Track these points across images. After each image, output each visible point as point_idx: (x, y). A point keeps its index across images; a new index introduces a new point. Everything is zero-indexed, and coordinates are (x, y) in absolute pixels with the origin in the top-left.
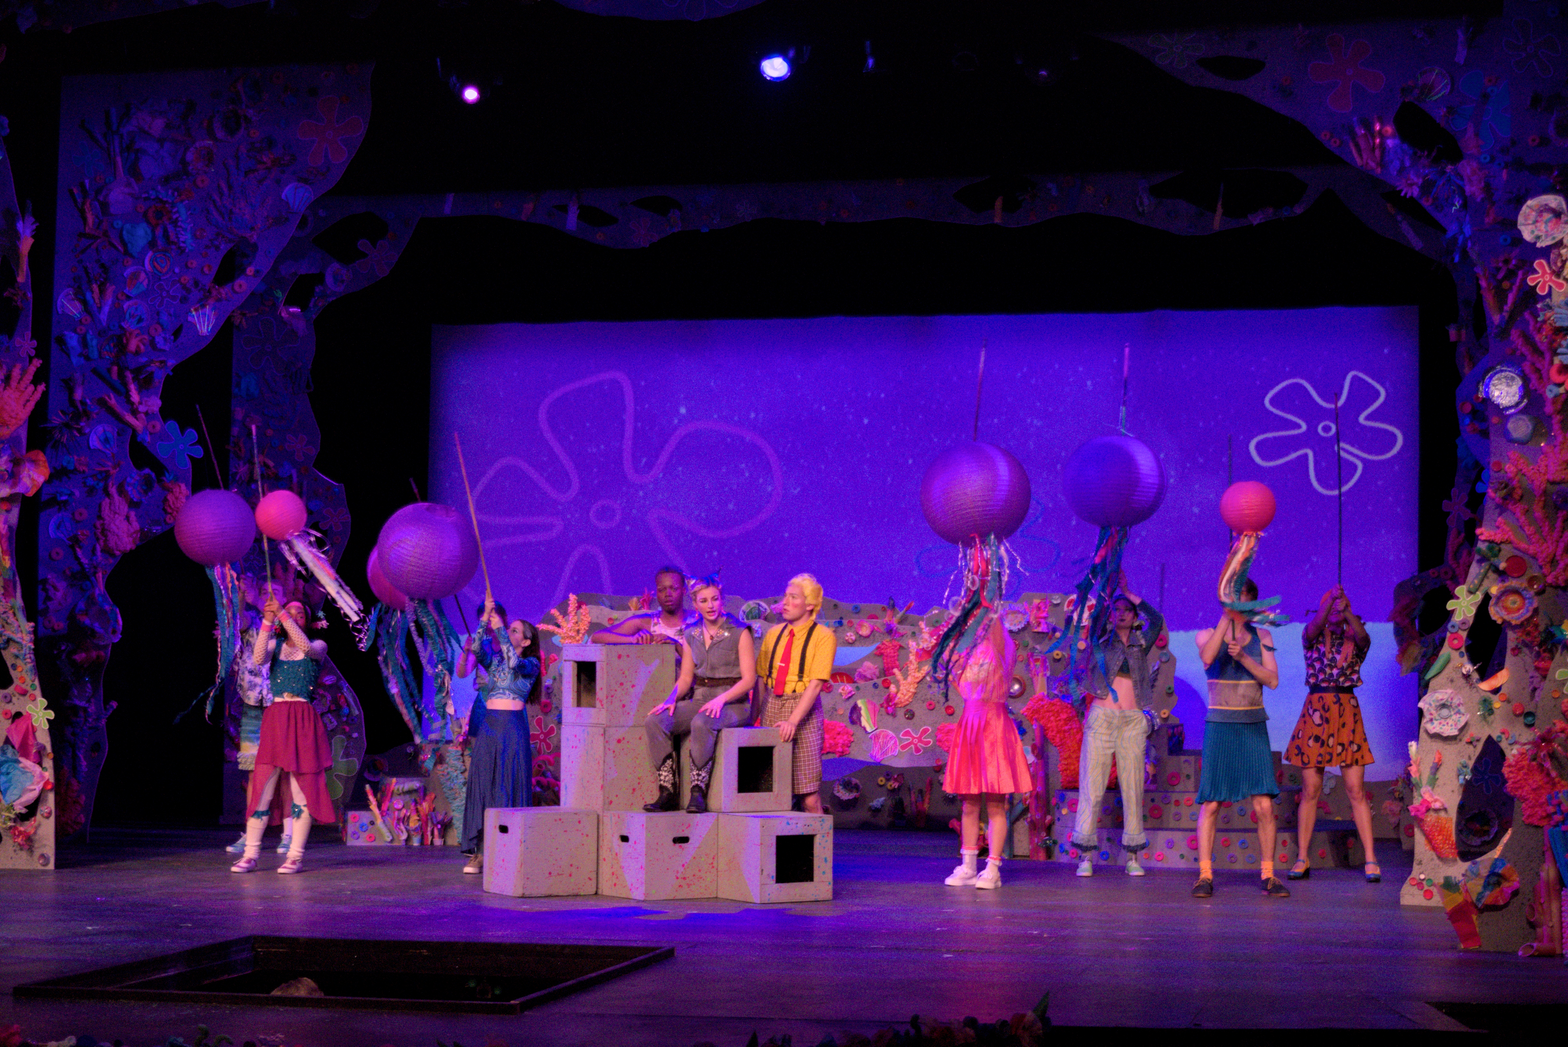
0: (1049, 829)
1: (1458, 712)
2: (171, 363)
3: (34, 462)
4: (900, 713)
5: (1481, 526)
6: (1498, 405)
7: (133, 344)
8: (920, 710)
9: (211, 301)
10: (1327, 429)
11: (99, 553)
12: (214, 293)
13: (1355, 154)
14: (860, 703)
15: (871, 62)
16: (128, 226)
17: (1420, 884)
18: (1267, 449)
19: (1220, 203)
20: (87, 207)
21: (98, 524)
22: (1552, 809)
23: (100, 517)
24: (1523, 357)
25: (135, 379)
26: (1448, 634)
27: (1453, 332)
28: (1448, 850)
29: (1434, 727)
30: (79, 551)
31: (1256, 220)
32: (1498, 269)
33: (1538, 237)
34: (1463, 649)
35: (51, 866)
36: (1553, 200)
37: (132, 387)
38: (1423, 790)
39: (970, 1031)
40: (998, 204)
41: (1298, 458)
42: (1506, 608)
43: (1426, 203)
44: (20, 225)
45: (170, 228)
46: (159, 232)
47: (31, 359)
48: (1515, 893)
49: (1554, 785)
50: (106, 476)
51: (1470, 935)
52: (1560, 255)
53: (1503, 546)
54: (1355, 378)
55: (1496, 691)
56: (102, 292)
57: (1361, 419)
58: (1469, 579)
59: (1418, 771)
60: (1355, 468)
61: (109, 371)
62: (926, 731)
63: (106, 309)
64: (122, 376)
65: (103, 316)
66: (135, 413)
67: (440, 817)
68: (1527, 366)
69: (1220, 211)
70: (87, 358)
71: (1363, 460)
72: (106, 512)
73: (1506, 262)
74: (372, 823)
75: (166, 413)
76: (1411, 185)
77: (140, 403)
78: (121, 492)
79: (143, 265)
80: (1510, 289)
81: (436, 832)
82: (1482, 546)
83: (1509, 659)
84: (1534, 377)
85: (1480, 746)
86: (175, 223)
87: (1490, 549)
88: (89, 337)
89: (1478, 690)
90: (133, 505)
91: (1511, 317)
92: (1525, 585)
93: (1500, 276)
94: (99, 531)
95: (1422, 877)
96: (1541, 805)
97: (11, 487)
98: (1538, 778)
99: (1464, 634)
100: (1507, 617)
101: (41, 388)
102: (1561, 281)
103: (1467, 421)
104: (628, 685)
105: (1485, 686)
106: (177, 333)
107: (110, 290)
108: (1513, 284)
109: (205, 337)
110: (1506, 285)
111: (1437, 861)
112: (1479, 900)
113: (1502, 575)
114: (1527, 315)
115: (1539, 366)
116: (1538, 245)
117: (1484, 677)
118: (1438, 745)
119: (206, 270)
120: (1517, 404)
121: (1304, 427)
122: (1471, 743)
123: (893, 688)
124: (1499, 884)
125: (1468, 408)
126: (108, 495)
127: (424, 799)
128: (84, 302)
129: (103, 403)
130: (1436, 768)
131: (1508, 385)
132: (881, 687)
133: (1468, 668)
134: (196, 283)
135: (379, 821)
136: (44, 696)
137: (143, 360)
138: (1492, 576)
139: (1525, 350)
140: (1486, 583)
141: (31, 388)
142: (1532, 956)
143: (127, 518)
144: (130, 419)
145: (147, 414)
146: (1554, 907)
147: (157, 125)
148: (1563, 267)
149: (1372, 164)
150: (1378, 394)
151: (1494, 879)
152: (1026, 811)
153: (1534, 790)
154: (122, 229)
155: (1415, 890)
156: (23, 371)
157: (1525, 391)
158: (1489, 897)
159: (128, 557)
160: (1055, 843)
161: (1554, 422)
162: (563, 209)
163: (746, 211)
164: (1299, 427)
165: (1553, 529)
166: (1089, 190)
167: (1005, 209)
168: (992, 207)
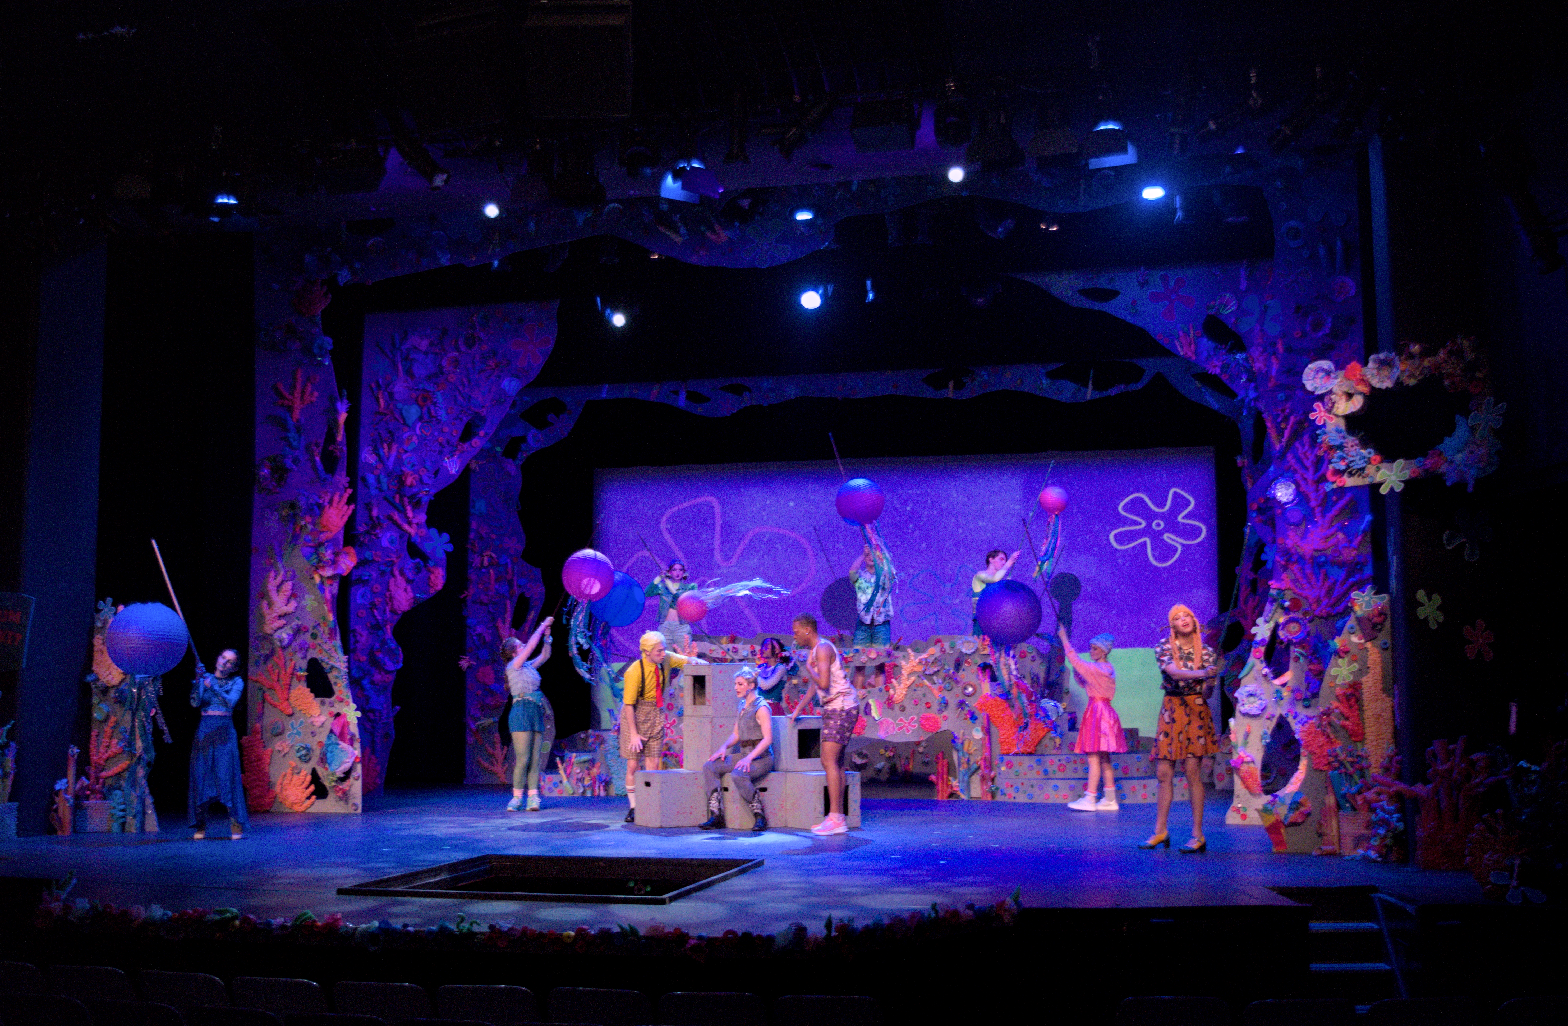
0: (993, 780)
1: (1260, 699)
2: (433, 492)
3: (347, 554)
4: (897, 707)
5: (1271, 579)
6: (1280, 502)
7: (409, 480)
8: (909, 704)
9: (458, 453)
10: (1158, 525)
11: (388, 613)
12: (460, 447)
13: (1179, 348)
14: (871, 702)
15: (871, 296)
16: (406, 407)
17: (1238, 810)
18: (1120, 538)
19: (1091, 382)
20: (380, 396)
21: (387, 594)
22: (1331, 759)
23: (389, 590)
24: (1295, 472)
25: (410, 503)
26: (1253, 649)
27: (1239, 460)
28: (1256, 787)
29: (1246, 708)
30: (375, 611)
31: (1114, 391)
32: (1278, 415)
33: (1316, 388)
34: (1262, 659)
35: (360, 810)
36: (1326, 364)
37: (409, 508)
38: (1239, 749)
39: (970, 912)
40: (951, 384)
41: (1141, 544)
42: (1288, 631)
43: (1224, 378)
44: (339, 405)
45: (432, 408)
46: (425, 409)
47: (346, 488)
48: (1308, 814)
49: (1332, 743)
50: (391, 564)
51: (1280, 843)
52: (1331, 399)
53: (1286, 592)
54: (1175, 493)
55: (1284, 685)
56: (390, 448)
57: (1180, 518)
58: (1265, 614)
59: (1236, 737)
60: (1176, 549)
61: (394, 498)
62: (913, 719)
63: (392, 459)
64: (402, 501)
65: (391, 463)
66: (410, 523)
67: (604, 778)
68: (1298, 477)
69: (1091, 386)
70: (380, 490)
71: (1181, 544)
72: (392, 587)
73: (1283, 411)
74: (561, 782)
75: (430, 524)
76: (1215, 366)
77: (414, 517)
78: (402, 574)
79: (415, 431)
80: (1286, 429)
81: (602, 788)
82: (1273, 592)
83: (1292, 664)
84: (1302, 483)
85: (1275, 721)
86: (435, 404)
87: (1279, 594)
88: (381, 477)
89: (1272, 685)
90: (409, 582)
91: (1287, 445)
92: (1301, 616)
93: (1280, 419)
94: (388, 599)
95: (1239, 805)
96: (1324, 756)
97: (334, 570)
98: (1322, 739)
99: (1263, 649)
100: (1290, 637)
101: (352, 507)
102: (1331, 416)
103: (1254, 515)
104: (726, 690)
105: (1277, 682)
106: (436, 473)
107: (395, 447)
108: (1287, 424)
109: (454, 475)
110: (1283, 426)
111: (1249, 795)
112: (1286, 819)
113: (1287, 611)
114: (1297, 445)
115: (1305, 476)
116: (1316, 393)
117: (1276, 677)
118: (1248, 721)
119: (454, 433)
120: (1293, 500)
121: (1144, 524)
122: (1268, 719)
123: (891, 692)
124: (1297, 808)
125: (1255, 506)
126: (394, 576)
127: (593, 766)
128: (378, 455)
129: (390, 518)
130: (1247, 735)
131: (1287, 489)
132: (884, 690)
133: (1266, 671)
134: (448, 442)
135: (565, 780)
136: (354, 702)
137: (415, 490)
138: (1280, 611)
139: (1297, 467)
140: (1276, 615)
141: (346, 507)
142: (1321, 855)
143: (406, 590)
144: (406, 527)
145: (417, 524)
146: (1334, 823)
147: (424, 344)
148: (1332, 407)
149: (1190, 354)
150: (1189, 502)
151: (1295, 806)
152: (979, 768)
153: (1320, 747)
154: (401, 410)
155: (1235, 814)
156: (341, 496)
157: (1298, 493)
158: (1292, 817)
159: (406, 614)
160: (997, 789)
161: (1316, 511)
162: (676, 393)
163: (792, 392)
164: (1140, 524)
165: (1318, 580)
166: (1008, 375)
167: (954, 388)
168: (947, 386)
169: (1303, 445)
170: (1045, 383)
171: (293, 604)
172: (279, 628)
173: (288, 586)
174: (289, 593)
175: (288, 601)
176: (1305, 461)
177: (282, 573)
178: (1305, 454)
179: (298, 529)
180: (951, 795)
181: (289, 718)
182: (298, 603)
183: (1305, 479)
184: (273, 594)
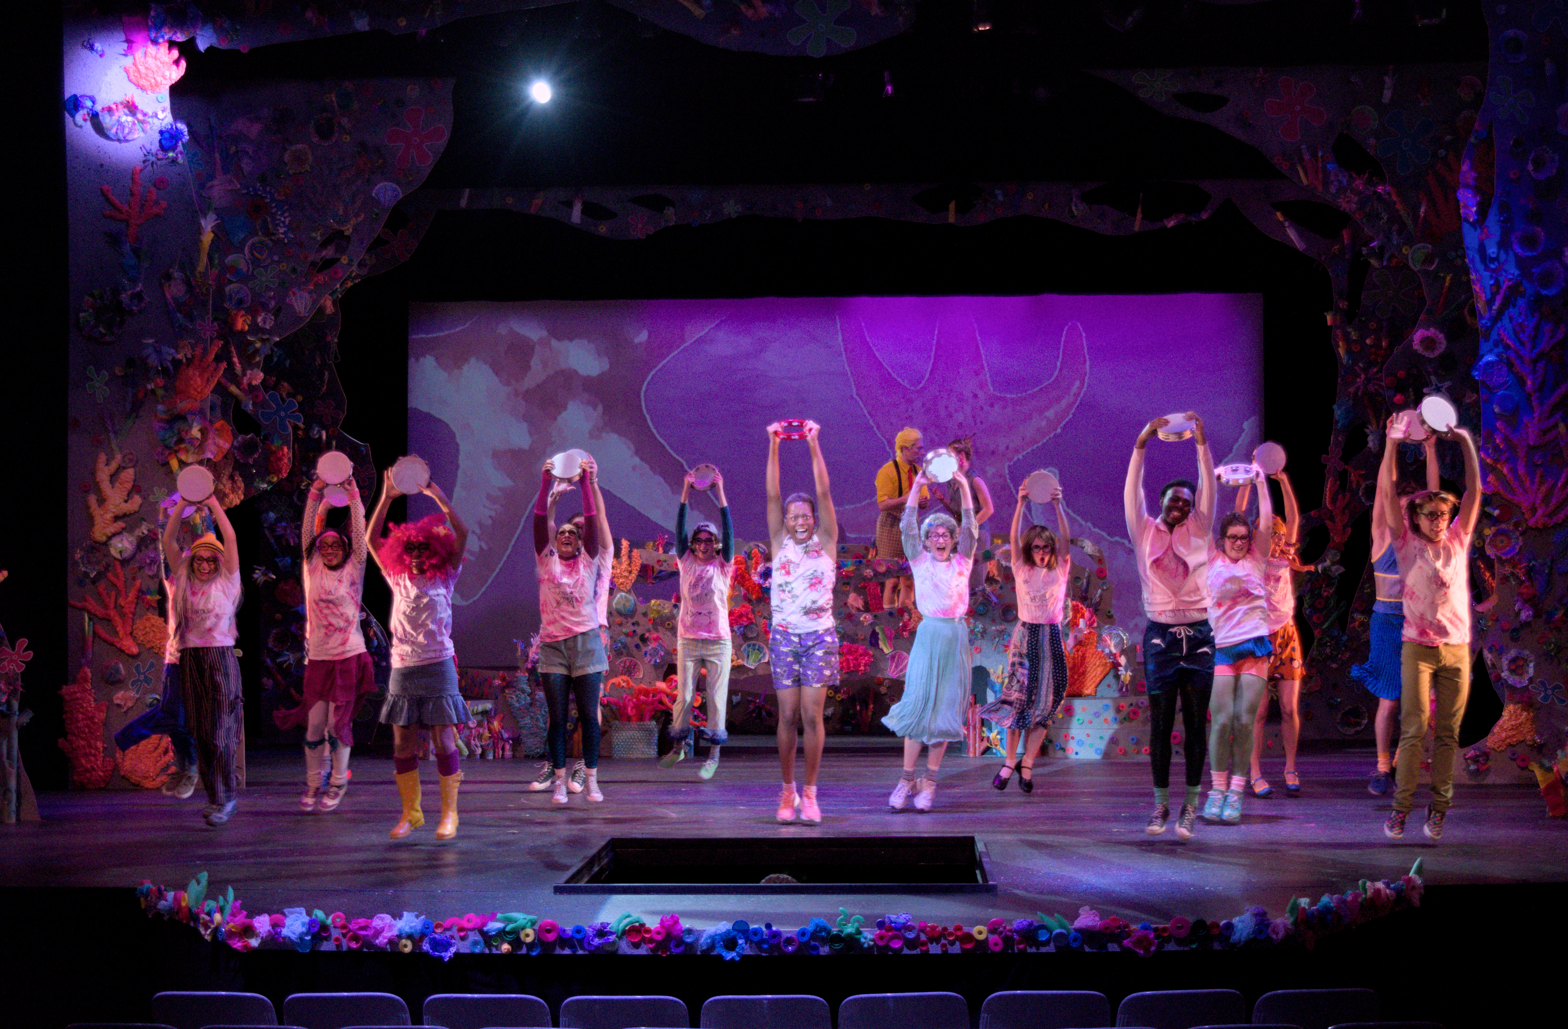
2: (272, 341)
3: (218, 431)
7: (239, 323)
9: (307, 287)
12: (311, 278)
13: (1302, 176)
14: (877, 629)
15: (889, 89)
19: (1139, 210)
25: (239, 353)
31: (1169, 223)
37: (236, 361)
40: (952, 206)
42: (1495, 546)
44: (203, 220)
45: (270, 221)
46: (259, 223)
47: (212, 340)
51: (1559, 805)
53: (1491, 497)
55: (1487, 612)
66: (238, 384)
68: (1511, 354)
69: (1139, 216)
75: (267, 385)
76: (1349, 202)
77: (244, 376)
79: (244, 253)
83: (1498, 587)
84: (1516, 362)
86: (274, 216)
90: (236, 465)
91: (1498, 314)
92: (1511, 528)
97: (200, 453)
100: (1499, 554)
101: (224, 366)
106: (278, 314)
108: (1500, 288)
109: (302, 318)
113: (1493, 520)
115: (1521, 353)
119: (303, 258)
134: (295, 270)
139: (1510, 341)
141: (213, 366)
144: (234, 389)
145: (250, 385)
149: (1316, 185)
156: (207, 350)
161: (1533, 398)
162: (569, 205)
163: (731, 208)
165: (1533, 482)
166: (1030, 196)
167: (958, 211)
168: (947, 209)
171: (137, 500)
172: (114, 535)
173: (129, 474)
174: (129, 486)
175: (129, 495)
177: (119, 457)
179: (141, 395)
180: (987, 750)
181: (131, 660)
182: (144, 498)
183: (1520, 357)
184: (105, 485)
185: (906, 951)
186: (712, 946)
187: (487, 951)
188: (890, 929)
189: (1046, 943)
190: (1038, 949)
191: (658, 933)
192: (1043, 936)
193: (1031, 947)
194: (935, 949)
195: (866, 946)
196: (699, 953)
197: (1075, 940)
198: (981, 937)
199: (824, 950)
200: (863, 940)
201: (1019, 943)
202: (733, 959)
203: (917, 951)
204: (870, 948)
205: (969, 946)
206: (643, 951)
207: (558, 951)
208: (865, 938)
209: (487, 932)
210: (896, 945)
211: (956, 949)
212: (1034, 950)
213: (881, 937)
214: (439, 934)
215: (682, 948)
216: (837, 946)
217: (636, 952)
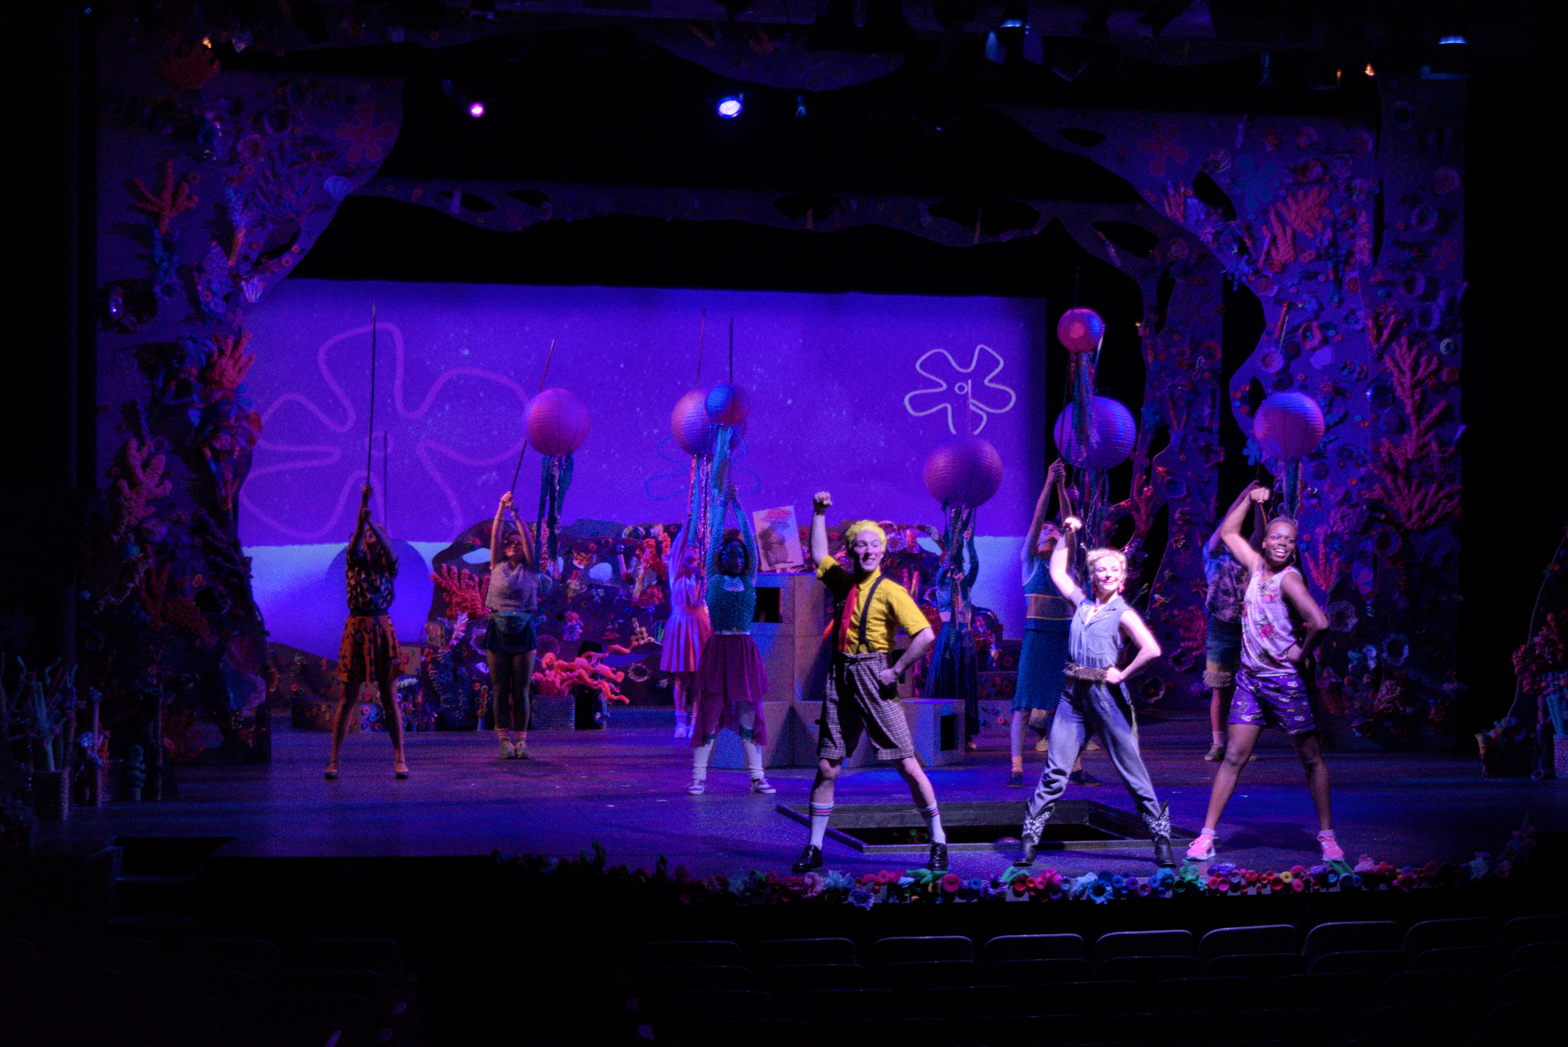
9: (259, 273)
10: (961, 388)
12: (262, 266)
13: (1167, 208)
15: (803, 109)
18: (917, 403)
31: (1005, 238)
32: (1381, 314)
40: (810, 213)
41: (941, 410)
54: (982, 350)
57: (986, 381)
60: (981, 418)
69: (978, 230)
71: (987, 413)
76: (1207, 233)
80: (1384, 327)
91: (1385, 346)
93: (1382, 318)
103: (1238, 404)
106: (227, 299)
108: (1388, 324)
109: (253, 304)
110: (1383, 324)
114: (1395, 346)
115: (1403, 380)
119: (256, 246)
121: (945, 386)
125: (1239, 395)
134: (246, 257)
139: (1395, 370)
149: (1178, 216)
150: (998, 363)
156: (235, 341)
161: (1411, 419)
162: (448, 195)
163: (606, 206)
164: (941, 386)
165: (1409, 492)
166: (881, 207)
167: (815, 217)
168: (805, 216)
169: (1401, 347)
170: (927, 220)
171: (168, 485)
172: (148, 519)
173: (160, 461)
174: (161, 472)
175: (161, 480)
176: (1401, 364)
177: (150, 444)
178: (1402, 356)
183: (1401, 384)
184: (138, 471)
185: (1230, 894)
186: (1082, 893)
187: (897, 901)
188: (1219, 876)
189: (1334, 884)
190: (1328, 890)
191: (1041, 883)
192: (1332, 879)
193: (1323, 888)
194: (1252, 891)
195: (1202, 889)
196: (1071, 899)
197: (1357, 881)
198: (1288, 881)
199: (1169, 894)
200: (1199, 885)
201: (1315, 884)
202: (1102, 903)
203: (1238, 894)
204: (1205, 891)
205: (1278, 888)
206: (1025, 898)
207: (958, 900)
208: (1202, 883)
209: (900, 886)
210: (1224, 888)
211: (1267, 891)
212: (1324, 890)
213: (1214, 882)
214: (859, 889)
215: (1060, 895)
216: (1181, 891)
217: (1021, 899)
